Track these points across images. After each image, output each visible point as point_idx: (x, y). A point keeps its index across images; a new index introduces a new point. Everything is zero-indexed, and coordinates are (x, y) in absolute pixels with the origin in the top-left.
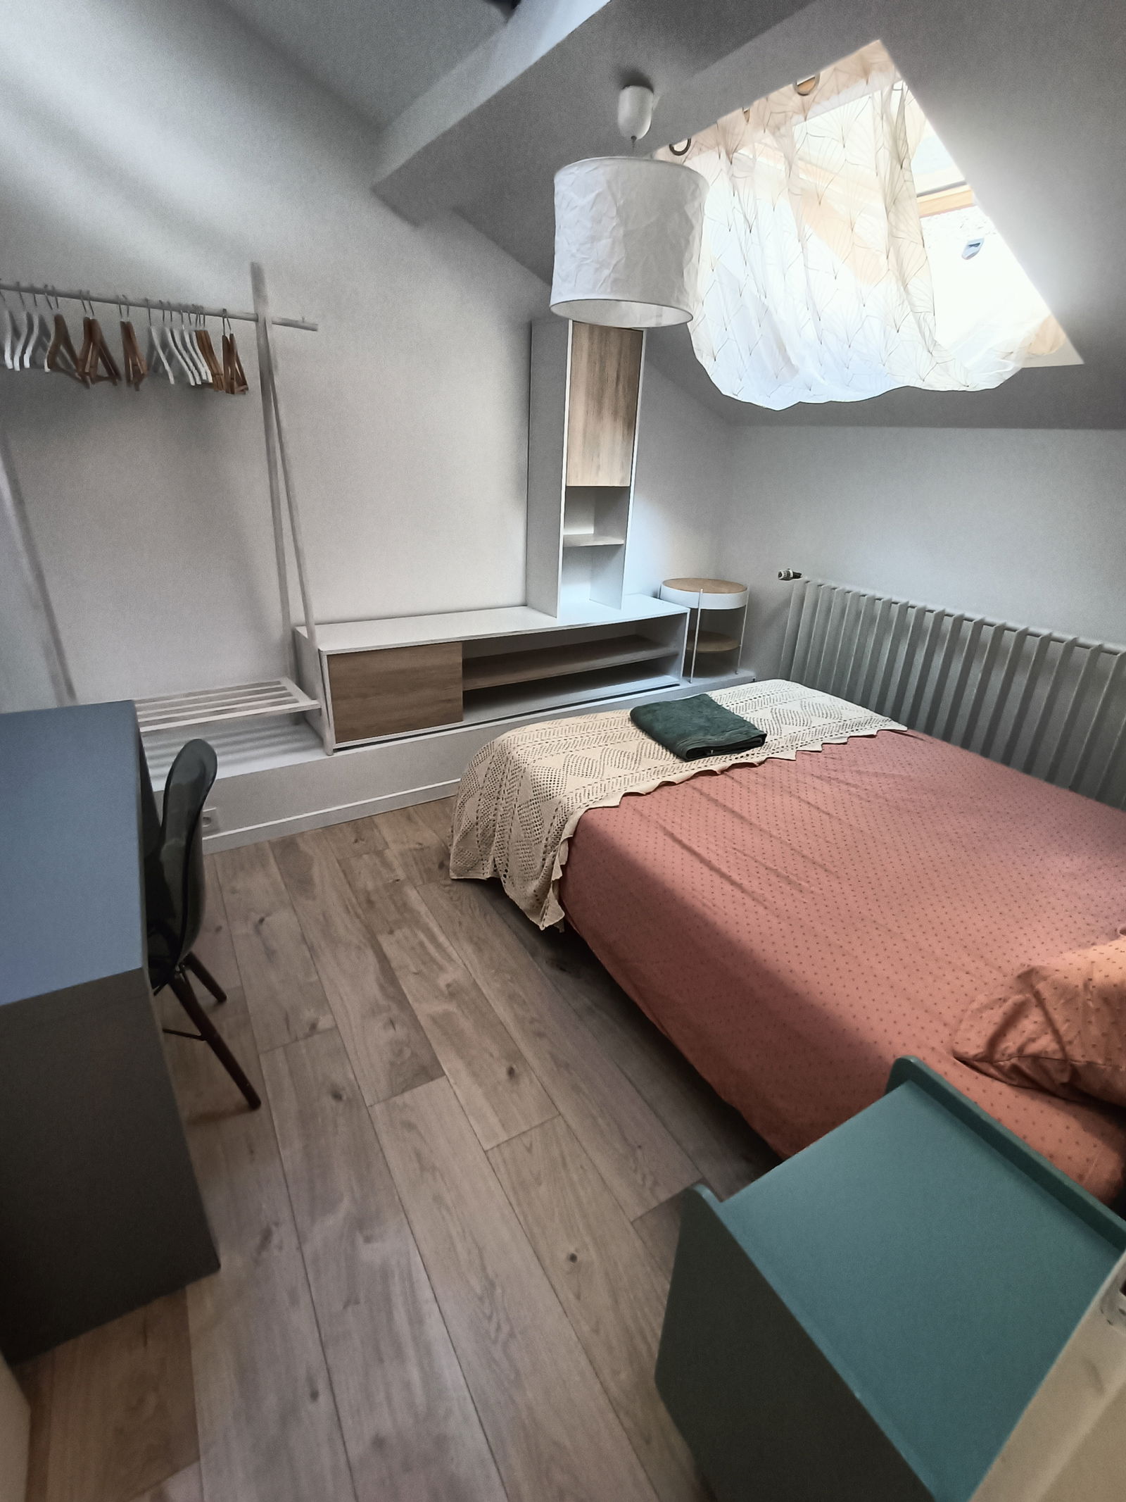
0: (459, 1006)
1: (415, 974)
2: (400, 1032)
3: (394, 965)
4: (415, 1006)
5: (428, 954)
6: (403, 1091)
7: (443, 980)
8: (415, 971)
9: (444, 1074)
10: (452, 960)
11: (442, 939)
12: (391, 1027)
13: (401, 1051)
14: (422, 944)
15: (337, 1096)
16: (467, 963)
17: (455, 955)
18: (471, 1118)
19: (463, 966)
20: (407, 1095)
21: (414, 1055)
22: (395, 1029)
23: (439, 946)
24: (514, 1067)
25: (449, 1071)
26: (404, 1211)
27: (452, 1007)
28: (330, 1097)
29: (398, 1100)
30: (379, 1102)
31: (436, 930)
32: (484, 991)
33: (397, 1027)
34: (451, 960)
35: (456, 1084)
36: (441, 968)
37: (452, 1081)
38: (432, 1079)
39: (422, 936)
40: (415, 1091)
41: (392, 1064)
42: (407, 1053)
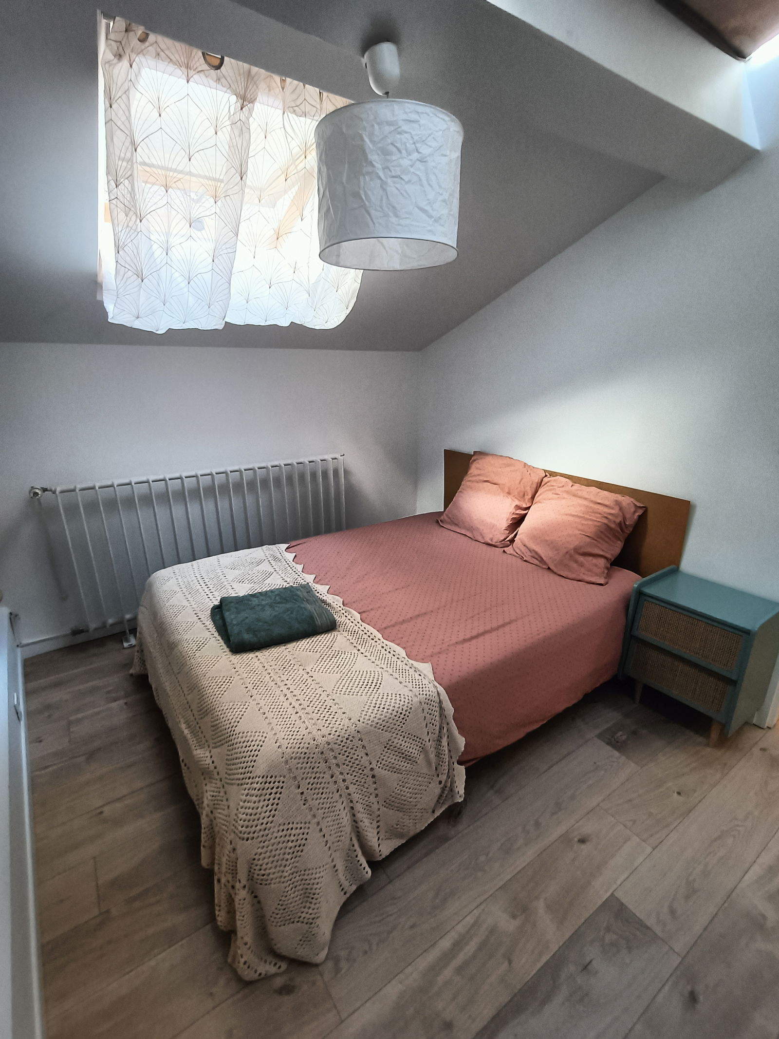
0: (537, 898)
1: (510, 962)
2: (592, 953)
3: (504, 998)
4: (554, 948)
5: (474, 957)
6: (648, 928)
7: (507, 924)
8: (506, 963)
9: (612, 894)
10: (476, 922)
11: (446, 944)
12: (589, 967)
13: (613, 944)
14: (459, 970)
15: (693, 998)
16: (475, 904)
17: (470, 920)
18: (636, 864)
19: (482, 907)
20: (651, 922)
21: (608, 929)
22: (591, 962)
23: (458, 945)
24: (576, 839)
25: (606, 892)
26: (729, 896)
27: (540, 906)
28: (699, 1007)
29: (658, 930)
30: (671, 948)
31: (433, 956)
32: (509, 877)
33: (588, 959)
34: (476, 924)
35: (615, 883)
36: (492, 931)
37: (615, 886)
38: (622, 904)
39: (448, 973)
40: (642, 917)
41: (629, 949)
42: (609, 937)
